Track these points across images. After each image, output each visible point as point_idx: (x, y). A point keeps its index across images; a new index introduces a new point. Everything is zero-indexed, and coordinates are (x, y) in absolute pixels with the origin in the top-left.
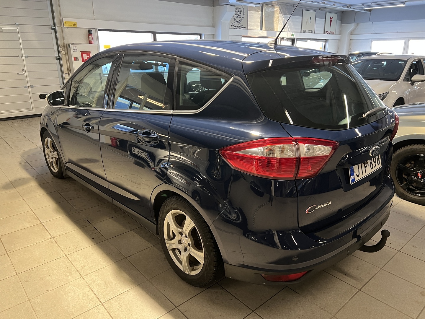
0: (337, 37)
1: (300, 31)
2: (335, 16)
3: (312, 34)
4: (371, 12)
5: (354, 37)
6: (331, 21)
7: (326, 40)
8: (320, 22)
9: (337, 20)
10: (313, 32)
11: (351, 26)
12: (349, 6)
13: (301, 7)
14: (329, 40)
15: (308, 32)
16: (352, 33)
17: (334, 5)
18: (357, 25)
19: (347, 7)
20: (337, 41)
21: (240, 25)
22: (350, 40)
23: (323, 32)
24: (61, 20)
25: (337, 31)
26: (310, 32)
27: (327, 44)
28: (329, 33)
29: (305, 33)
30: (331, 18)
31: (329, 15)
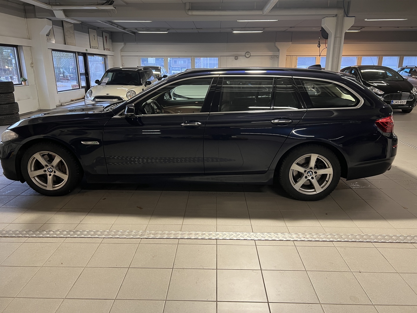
0: (112, 53)
1: (89, 46)
2: (108, 36)
3: (98, 50)
4: (136, 34)
5: (124, 54)
6: (106, 40)
7: (105, 56)
8: (100, 39)
9: (110, 39)
10: (98, 48)
11: (121, 45)
12: (124, 29)
13: (86, 25)
14: (108, 56)
16: (122, 51)
18: (126, 44)
19: (123, 29)
20: (113, 56)
21: (49, 38)
22: (122, 56)
23: (103, 49)
25: (111, 48)
26: (96, 48)
28: (107, 49)
29: (93, 49)
30: (106, 37)
31: (104, 34)
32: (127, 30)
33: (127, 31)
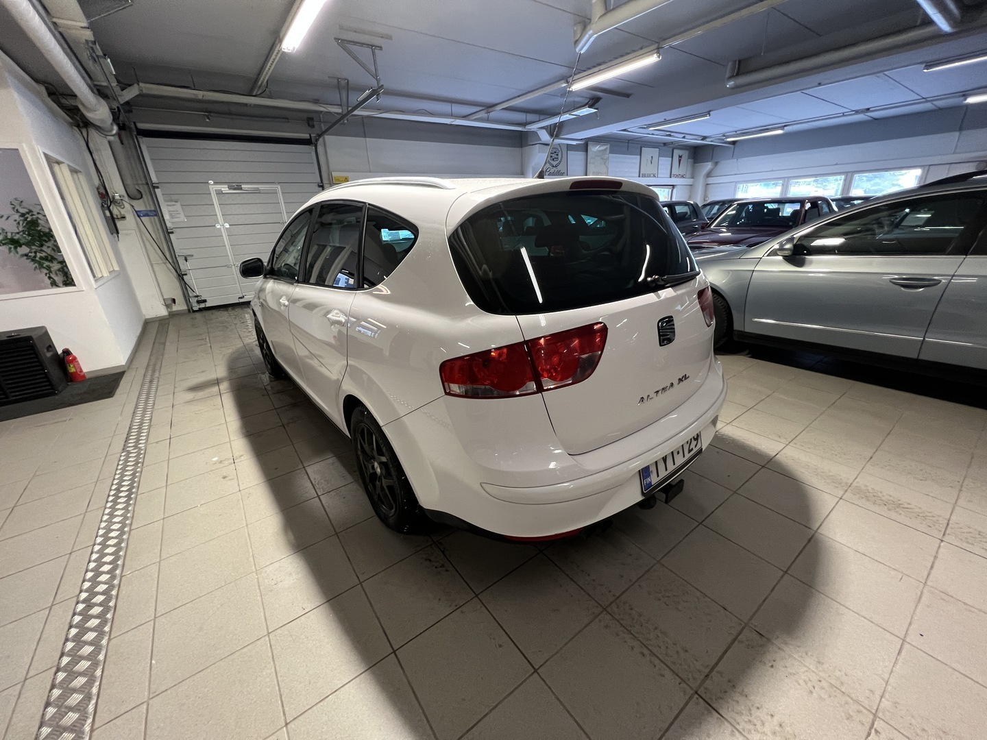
0: (689, 181)
1: (638, 175)
2: (685, 154)
3: (654, 178)
4: (736, 145)
5: (711, 180)
6: (680, 161)
7: (673, 186)
8: (665, 162)
9: (689, 158)
10: (657, 175)
11: (708, 166)
12: (704, 138)
13: (637, 143)
14: (677, 186)
15: (649, 176)
16: (709, 175)
17: (684, 137)
18: (716, 163)
19: (702, 140)
20: (689, 186)
21: (556, 170)
22: (707, 184)
23: (669, 176)
24: (330, 174)
25: (688, 174)
26: (652, 176)
27: (675, 191)
28: (677, 176)
29: (645, 178)
30: (680, 157)
31: (677, 153)
32: (708, 140)
33: (712, 141)
